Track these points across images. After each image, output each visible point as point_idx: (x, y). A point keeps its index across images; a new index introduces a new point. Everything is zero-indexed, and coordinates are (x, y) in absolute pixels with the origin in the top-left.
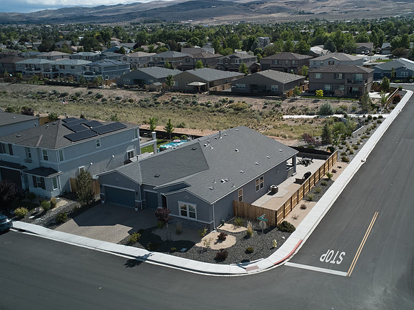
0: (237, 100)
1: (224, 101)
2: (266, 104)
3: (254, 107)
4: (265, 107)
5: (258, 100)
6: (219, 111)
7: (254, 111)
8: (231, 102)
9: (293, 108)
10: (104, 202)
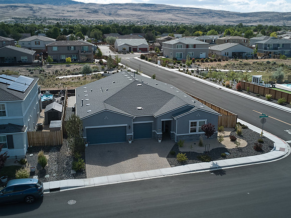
2: (30, 70)
4: (32, 73)
9: (57, 71)
10: (87, 145)
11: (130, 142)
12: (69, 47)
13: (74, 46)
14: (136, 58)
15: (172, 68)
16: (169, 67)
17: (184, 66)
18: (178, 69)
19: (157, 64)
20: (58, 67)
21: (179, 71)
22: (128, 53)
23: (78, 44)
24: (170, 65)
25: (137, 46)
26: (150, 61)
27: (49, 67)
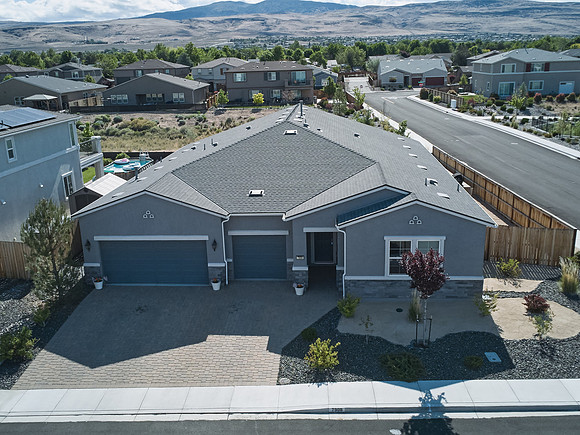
0: (126, 118)
1: (105, 120)
2: (181, 118)
3: (164, 125)
4: (182, 124)
5: (163, 115)
6: (107, 134)
7: (168, 129)
8: (117, 121)
9: (229, 121)
10: (99, 286)
11: (216, 287)
12: (266, 74)
13: (278, 73)
14: (413, 97)
15: (480, 115)
16: (474, 113)
17: (511, 111)
18: (490, 117)
19: (449, 107)
20: (234, 113)
21: (493, 120)
22: (401, 88)
23: (285, 68)
24: (476, 108)
25: (421, 74)
26: (437, 102)
27: (218, 113)
